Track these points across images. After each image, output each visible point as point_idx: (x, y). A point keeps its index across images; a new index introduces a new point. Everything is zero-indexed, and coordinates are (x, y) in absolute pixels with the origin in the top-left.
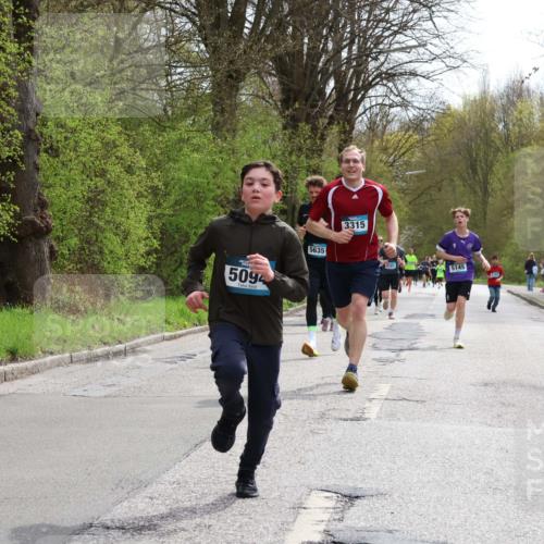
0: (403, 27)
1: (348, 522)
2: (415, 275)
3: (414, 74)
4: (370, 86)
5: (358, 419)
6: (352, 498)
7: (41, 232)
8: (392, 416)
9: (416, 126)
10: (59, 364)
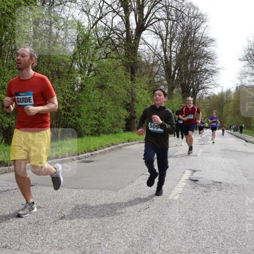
0: (206, 79)
1: (193, 176)
2: (208, 128)
3: (208, 88)
4: (200, 90)
5: (196, 156)
6: (194, 171)
7: (134, 118)
8: (203, 155)
9: (209, 98)
10: (137, 143)
